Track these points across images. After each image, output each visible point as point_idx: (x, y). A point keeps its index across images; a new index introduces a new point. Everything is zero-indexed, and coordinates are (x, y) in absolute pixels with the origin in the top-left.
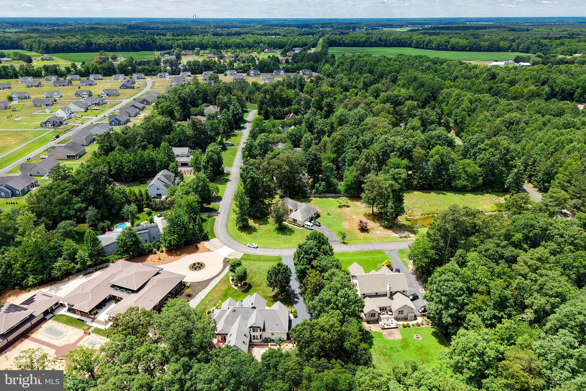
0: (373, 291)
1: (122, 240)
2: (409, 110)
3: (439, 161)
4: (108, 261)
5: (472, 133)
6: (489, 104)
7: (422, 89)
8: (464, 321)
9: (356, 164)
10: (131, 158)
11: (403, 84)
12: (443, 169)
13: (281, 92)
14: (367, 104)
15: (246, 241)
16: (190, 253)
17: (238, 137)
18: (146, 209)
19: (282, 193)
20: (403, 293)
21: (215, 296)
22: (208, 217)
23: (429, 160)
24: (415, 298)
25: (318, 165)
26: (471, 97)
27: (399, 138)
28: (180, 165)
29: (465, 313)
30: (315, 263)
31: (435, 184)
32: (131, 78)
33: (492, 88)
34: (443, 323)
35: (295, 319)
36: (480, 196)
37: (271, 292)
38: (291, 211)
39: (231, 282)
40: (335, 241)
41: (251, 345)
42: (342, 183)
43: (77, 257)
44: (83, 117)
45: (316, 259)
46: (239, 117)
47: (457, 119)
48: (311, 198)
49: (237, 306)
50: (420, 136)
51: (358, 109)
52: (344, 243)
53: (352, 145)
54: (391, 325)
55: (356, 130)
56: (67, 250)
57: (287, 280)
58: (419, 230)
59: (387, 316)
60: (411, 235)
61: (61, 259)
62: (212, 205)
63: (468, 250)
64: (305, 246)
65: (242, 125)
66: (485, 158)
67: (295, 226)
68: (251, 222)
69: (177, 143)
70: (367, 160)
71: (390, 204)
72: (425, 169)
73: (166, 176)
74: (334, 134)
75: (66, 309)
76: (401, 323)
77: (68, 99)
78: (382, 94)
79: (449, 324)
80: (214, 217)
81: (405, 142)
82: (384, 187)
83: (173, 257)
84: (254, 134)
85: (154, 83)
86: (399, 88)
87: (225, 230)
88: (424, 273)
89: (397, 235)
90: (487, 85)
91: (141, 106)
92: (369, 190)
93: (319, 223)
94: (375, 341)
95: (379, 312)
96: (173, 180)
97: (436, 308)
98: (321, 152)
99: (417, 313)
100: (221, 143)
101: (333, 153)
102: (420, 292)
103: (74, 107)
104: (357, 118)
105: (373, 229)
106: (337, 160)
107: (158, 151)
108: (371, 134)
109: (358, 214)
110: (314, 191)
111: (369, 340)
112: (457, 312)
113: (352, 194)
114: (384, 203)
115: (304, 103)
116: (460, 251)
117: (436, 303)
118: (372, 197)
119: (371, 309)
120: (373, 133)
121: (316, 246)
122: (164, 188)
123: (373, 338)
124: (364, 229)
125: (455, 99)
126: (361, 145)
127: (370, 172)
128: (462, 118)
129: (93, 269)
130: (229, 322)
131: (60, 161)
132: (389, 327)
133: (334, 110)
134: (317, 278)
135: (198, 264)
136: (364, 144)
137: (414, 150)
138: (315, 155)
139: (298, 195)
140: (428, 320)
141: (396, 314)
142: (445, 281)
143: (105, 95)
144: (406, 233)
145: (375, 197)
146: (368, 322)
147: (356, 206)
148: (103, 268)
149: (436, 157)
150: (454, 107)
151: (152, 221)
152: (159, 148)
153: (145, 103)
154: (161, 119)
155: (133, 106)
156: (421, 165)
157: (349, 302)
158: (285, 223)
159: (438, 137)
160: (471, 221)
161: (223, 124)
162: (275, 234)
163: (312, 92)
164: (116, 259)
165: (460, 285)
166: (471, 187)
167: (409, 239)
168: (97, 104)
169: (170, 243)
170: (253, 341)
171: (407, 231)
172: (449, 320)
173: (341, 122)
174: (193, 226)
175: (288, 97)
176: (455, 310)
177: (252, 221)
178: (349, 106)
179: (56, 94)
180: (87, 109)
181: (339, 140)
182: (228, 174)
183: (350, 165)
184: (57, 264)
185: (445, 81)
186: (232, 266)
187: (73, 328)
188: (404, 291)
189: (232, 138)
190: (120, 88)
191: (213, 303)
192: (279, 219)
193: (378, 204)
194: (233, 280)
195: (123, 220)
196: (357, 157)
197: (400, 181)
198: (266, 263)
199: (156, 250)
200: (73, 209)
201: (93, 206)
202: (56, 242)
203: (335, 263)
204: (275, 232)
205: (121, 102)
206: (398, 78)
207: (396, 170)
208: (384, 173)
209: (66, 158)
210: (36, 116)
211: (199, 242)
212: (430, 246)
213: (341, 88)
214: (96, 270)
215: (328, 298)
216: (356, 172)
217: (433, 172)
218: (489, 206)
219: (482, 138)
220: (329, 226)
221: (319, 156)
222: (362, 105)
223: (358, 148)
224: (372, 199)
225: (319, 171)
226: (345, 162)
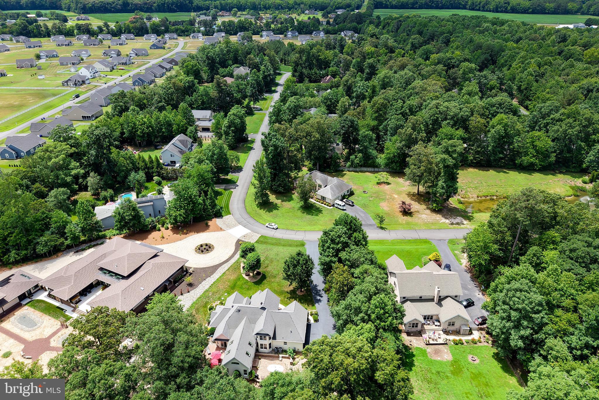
0: (416, 294)
1: (119, 214)
2: (464, 73)
3: (502, 133)
4: (104, 237)
5: (542, 100)
6: (561, 68)
7: (480, 51)
8: (542, 347)
9: (400, 133)
10: (145, 120)
11: (457, 46)
12: (506, 142)
13: (318, 52)
14: (416, 66)
15: (265, 220)
16: (198, 231)
17: (268, 101)
18: (156, 178)
19: (311, 165)
20: (455, 298)
21: (221, 287)
22: (225, 189)
23: (489, 131)
24: (470, 304)
25: (354, 133)
26: (539, 59)
27: (453, 104)
28: (201, 130)
29: (544, 337)
30: (343, 255)
31: (495, 160)
32: (163, 38)
33: (562, 51)
34: (510, 346)
35: (316, 323)
36: (550, 176)
37: (288, 286)
38: (320, 186)
39: (242, 269)
40: (371, 225)
41: (258, 355)
42: (383, 156)
43: (66, 231)
44: (108, 77)
45: (345, 251)
46: (271, 79)
47: (521, 85)
48: (344, 172)
49: (243, 305)
50: (478, 102)
51: (405, 71)
52: (382, 228)
53: (396, 111)
54: (439, 340)
55: (401, 93)
56: (56, 223)
57: (309, 274)
58: (475, 215)
59: (434, 327)
60: (465, 222)
61: (49, 232)
62: (230, 176)
63: (544, 248)
64: (332, 233)
65: (273, 89)
66: (561, 130)
67: (323, 205)
68: (272, 198)
69: (199, 106)
70: (414, 129)
71: (440, 183)
72: (484, 141)
73: (181, 141)
74: (375, 98)
75: (46, 293)
76: (452, 337)
77: (95, 58)
78: (432, 56)
79: (520, 348)
80: (232, 190)
81: (461, 109)
82: (434, 162)
83: (179, 235)
84: (285, 98)
85: (186, 43)
86: (452, 50)
87: (242, 205)
88: (483, 272)
89: (447, 221)
90: (557, 47)
91: (168, 66)
92: (415, 165)
93: (353, 203)
94: (417, 361)
95: (423, 321)
96: (189, 146)
97: (502, 325)
98: (359, 119)
99: (474, 326)
100: (248, 107)
101: (373, 119)
102: (476, 296)
103: (99, 66)
104: (403, 81)
105: (418, 212)
106: (378, 129)
107: (175, 113)
108: (419, 99)
109: (399, 193)
110: (349, 164)
111: (409, 358)
112: (532, 335)
113: (393, 169)
114: (433, 181)
115: (344, 65)
116: (534, 249)
117: (503, 319)
118: (419, 174)
119: (413, 319)
120: (421, 98)
121: (345, 233)
122: (179, 155)
123: (414, 356)
124: (406, 212)
125: (519, 63)
126: (408, 111)
127: (417, 143)
128: (528, 84)
129: (87, 245)
130: (232, 325)
131: (74, 122)
132: (435, 342)
133: (377, 72)
134: (345, 275)
135: (207, 245)
136: (411, 110)
137: (472, 118)
138: (352, 122)
139: (330, 168)
140: (487, 336)
141: (444, 326)
142: (516, 290)
143: (134, 55)
144: (459, 219)
145: (423, 174)
146: (409, 334)
147: (398, 184)
148: (97, 245)
149: (499, 127)
150: (518, 71)
151: (160, 192)
152: (177, 110)
153: (173, 63)
154: (184, 79)
155: (160, 66)
156: (479, 137)
157: (385, 313)
158: (312, 201)
159: (500, 105)
160: (550, 210)
161: (251, 85)
162: (299, 213)
163: (353, 53)
164: (114, 235)
165: (539, 298)
166: (540, 165)
167: (462, 226)
168: (123, 64)
169: (175, 219)
170: (261, 350)
171: (460, 216)
172: (520, 343)
173: (385, 85)
174: (204, 200)
175: (326, 58)
176: (529, 332)
177: (274, 196)
178: (395, 68)
179: (84, 52)
180: (113, 69)
181: (382, 105)
182: (253, 142)
183: (392, 135)
184: (43, 239)
185: (507, 42)
186: (243, 251)
187: (50, 318)
188: (456, 296)
189: (261, 102)
190: (151, 48)
191: (218, 296)
192: (305, 196)
193: (426, 182)
194: (243, 267)
195: (129, 189)
196: (401, 126)
197: (455, 156)
198: (285, 248)
199: (160, 226)
200: (70, 176)
201: (95, 173)
202: (43, 213)
203: (369, 256)
204: (299, 211)
205: (149, 62)
206: (451, 40)
207: (451, 142)
208: (433, 145)
209: (82, 119)
210: (60, 75)
211: (210, 220)
212: (493, 239)
213: (386, 49)
214: (90, 247)
215: (357, 306)
216: (400, 143)
217: (493, 146)
218: (563, 190)
219: (556, 107)
220: (365, 206)
221: (356, 123)
222: (410, 67)
223: (404, 114)
224: (418, 176)
225: (356, 141)
226: (387, 131)
